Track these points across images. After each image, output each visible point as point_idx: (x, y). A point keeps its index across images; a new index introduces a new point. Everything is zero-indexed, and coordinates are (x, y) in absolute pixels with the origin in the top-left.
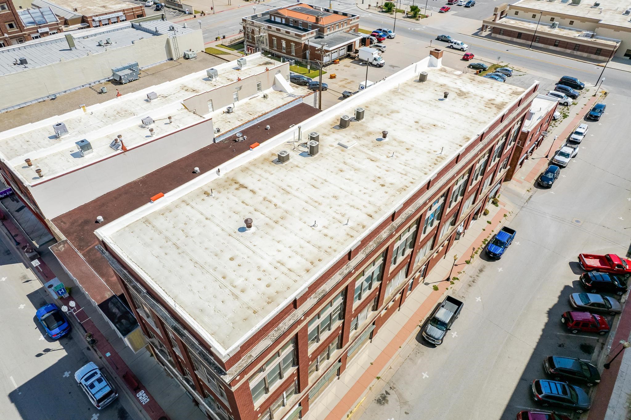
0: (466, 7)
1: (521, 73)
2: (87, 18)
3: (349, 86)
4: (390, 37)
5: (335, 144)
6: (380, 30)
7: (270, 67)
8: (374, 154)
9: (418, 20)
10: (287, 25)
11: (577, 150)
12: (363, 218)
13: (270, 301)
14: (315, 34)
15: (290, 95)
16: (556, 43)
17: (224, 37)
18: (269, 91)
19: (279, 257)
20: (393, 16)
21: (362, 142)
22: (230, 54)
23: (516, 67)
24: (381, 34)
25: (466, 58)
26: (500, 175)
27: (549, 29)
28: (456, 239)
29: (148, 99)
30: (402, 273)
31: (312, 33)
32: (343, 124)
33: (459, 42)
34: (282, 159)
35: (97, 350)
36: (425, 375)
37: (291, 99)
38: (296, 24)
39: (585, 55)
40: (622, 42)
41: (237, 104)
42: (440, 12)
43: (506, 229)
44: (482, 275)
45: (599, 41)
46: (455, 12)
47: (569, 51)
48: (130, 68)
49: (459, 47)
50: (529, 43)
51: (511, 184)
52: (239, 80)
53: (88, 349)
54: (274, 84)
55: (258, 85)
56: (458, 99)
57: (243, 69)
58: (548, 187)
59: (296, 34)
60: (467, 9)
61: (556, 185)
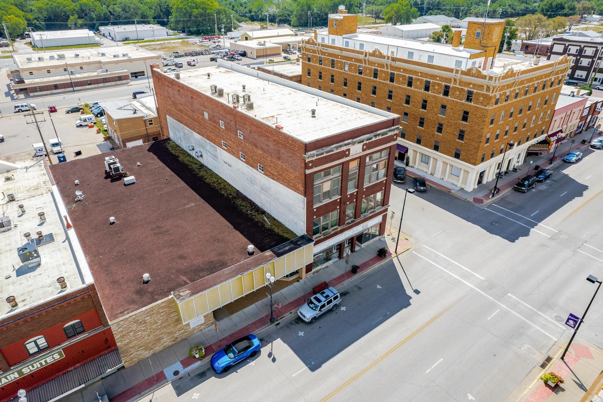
15: (26, 168)
16: (89, 83)
35: (282, 316)
39: (113, 83)
47: (101, 85)
53: (278, 324)
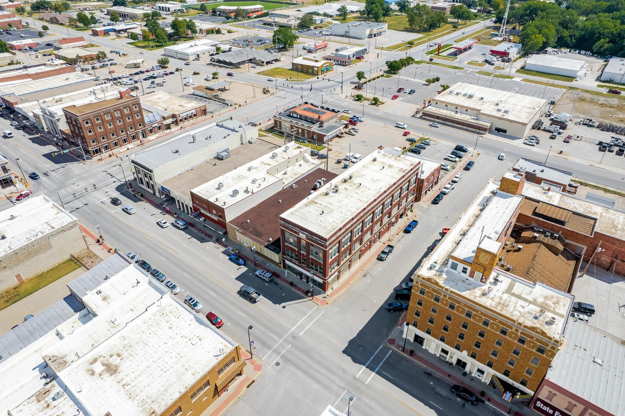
0: (409, 94)
1: (436, 143)
2: (176, 115)
3: (339, 155)
4: (360, 121)
5: (344, 188)
6: (355, 116)
7: (302, 150)
8: (357, 191)
9: (378, 106)
10: (301, 118)
11: (453, 186)
12: (355, 210)
13: (334, 229)
14: (318, 125)
15: (313, 164)
16: (458, 123)
17: (260, 124)
18: (302, 162)
19: (333, 220)
20: (362, 103)
21: (353, 187)
22: (267, 136)
23: (434, 139)
24: (355, 119)
25: (405, 134)
26: (411, 198)
27: (455, 114)
28: (392, 226)
29: (249, 169)
30: (369, 232)
31: (317, 125)
32: (345, 181)
33: (402, 124)
34: (327, 194)
36: (379, 269)
37: (314, 166)
38: (306, 119)
39: (474, 130)
40: (492, 123)
41: (288, 169)
42: (392, 99)
43: (414, 221)
44: (403, 238)
45: (481, 123)
46: (402, 99)
47: (465, 127)
48: (225, 151)
49: (402, 127)
50: (444, 122)
51: (420, 203)
52: (289, 158)
54: (304, 158)
55: (297, 160)
56: (389, 169)
57: (288, 151)
58: (437, 203)
59: (308, 126)
60: (410, 96)
61: (441, 202)
